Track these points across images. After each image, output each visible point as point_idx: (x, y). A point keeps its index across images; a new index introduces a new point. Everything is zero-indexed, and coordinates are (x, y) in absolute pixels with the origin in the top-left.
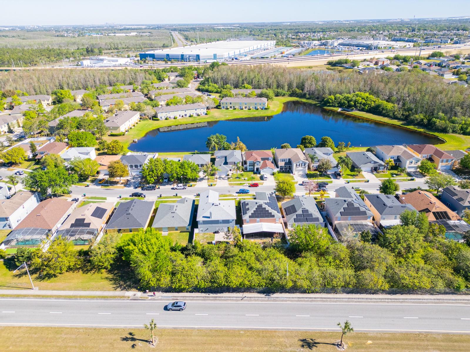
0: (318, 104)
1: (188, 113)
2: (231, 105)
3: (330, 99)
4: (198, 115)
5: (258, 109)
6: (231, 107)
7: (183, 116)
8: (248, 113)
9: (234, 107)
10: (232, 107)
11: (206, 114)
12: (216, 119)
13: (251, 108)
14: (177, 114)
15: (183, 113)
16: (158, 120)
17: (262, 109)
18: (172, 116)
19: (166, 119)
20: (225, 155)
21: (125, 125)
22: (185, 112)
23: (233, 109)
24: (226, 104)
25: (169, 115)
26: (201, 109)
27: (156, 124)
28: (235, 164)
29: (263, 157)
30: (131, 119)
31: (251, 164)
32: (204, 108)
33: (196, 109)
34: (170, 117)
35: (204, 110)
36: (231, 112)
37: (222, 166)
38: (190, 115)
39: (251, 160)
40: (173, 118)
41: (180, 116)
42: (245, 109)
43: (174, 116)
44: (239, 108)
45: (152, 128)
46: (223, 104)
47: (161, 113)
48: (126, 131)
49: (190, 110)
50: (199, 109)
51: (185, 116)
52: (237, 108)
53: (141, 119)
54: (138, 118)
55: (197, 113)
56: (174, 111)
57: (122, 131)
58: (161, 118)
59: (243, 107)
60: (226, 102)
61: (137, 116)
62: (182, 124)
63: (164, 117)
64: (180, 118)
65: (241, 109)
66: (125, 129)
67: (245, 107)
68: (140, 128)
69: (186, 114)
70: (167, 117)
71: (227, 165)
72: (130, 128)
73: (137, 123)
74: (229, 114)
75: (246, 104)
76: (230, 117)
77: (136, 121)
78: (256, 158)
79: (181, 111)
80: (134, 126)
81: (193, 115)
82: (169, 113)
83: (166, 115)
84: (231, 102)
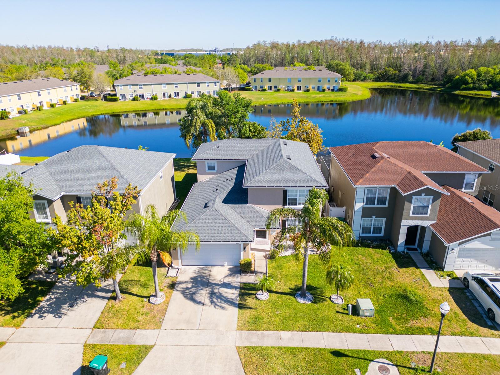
0: (438, 88)
1: (182, 90)
2: (270, 84)
3: (467, 75)
5: (324, 90)
6: (270, 88)
7: (170, 96)
8: (303, 95)
9: (276, 87)
10: (273, 88)
13: (310, 88)
14: (158, 91)
15: (171, 90)
16: (116, 100)
17: (332, 90)
18: (148, 95)
19: (134, 99)
20: (240, 159)
21: (20, 99)
22: (176, 87)
23: (275, 91)
24: (262, 81)
25: (140, 92)
26: (209, 84)
27: (107, 107)
28: (284, 203)
29: (434, 172)
30: (48, 91)
31: (377, 200)
32: (215, 83)
33: (199, 84)
34: (143, 96)
35: (216, 85)
36: (271, 95)
37: (214, 210)
38: (186, 94)
39: (376, 184)
40: (148, 98)
41: (164, 94)
42: (298, 90)
43: (152, 95)
44: (287, 89)
45: (92, 112)
46: (255, 81)
47: (123, 85)
48: (20, 113)
49: (186, 83)
50: (205, 83)
51: (174, 96)
52: (281, 88)
53: (83, 98)
54: (73, 95)
55: (200, 92)
56: (151, 85)
57: (2, 110)
58: (124, 96)
59: (293, 88)
60: (260, 77)
61: (72, 90)
62: (164, 108)
63: (130, 96)
64: (163, 98)
65: (291, 91)
66: (18, 108)
67: (298, 87)
68: (61, 111)
69: (178, 93)
70: (136, 96)
71: (240, 205)
72: (36, 108)
73: (65, 103)
74: (265, 96)
75: (300, 81)
76: (268, 101)
77: (66, 99)
78: (406, 173)
79: (167, 84)
80: (52, 106)
81: (192, 95)
82: (141, 87)
83: (135, 91)
84: (270, 77)
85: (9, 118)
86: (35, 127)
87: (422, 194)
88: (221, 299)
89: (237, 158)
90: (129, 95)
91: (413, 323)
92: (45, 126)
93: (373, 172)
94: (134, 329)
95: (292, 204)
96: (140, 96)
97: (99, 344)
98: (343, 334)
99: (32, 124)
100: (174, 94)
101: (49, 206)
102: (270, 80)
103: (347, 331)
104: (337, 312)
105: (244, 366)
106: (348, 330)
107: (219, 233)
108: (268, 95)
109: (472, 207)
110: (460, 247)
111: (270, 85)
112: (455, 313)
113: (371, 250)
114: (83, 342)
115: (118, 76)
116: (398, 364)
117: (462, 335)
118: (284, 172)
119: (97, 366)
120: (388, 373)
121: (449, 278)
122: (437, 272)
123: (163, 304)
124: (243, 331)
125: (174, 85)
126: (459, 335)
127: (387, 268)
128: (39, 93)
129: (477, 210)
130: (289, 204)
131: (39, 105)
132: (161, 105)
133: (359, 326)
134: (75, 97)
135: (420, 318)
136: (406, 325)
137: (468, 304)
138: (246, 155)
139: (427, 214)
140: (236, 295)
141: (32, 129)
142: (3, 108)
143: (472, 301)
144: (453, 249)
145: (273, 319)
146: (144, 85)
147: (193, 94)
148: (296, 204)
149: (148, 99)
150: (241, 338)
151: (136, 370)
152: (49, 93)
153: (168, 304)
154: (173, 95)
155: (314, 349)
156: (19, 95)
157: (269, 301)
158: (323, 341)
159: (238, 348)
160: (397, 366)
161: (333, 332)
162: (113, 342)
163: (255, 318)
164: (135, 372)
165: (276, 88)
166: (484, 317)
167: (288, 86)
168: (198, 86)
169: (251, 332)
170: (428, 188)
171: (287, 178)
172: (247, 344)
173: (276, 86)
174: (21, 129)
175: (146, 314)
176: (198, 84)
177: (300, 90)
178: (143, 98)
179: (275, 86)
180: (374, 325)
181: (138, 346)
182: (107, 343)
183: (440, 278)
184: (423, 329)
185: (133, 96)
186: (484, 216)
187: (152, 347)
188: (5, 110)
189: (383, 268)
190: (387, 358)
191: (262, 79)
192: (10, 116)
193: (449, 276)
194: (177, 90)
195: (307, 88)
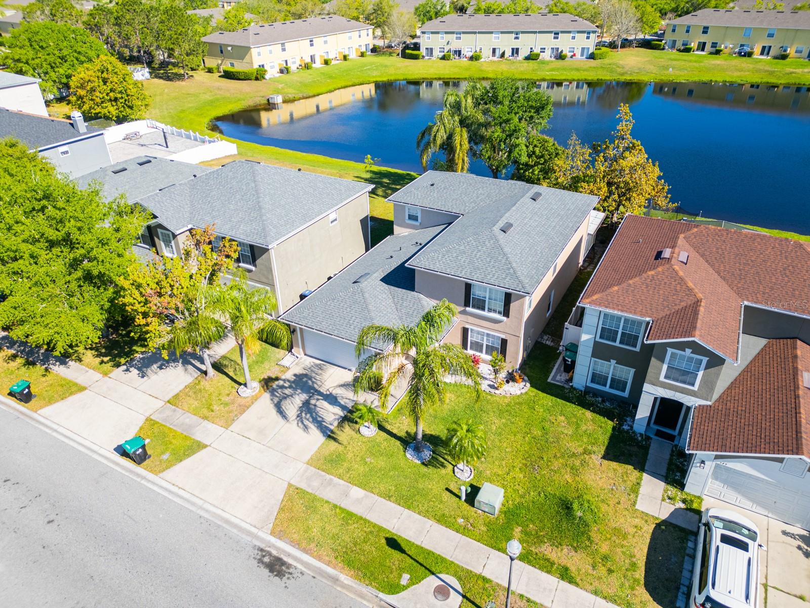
1: (526, 44)
2: (703, 38)
4: (560, 57)
6: (702, 46)
7: (503, 55)
9: (714, 45)
10: (708, 47)
11: (592, 57)
12: (622, 74)
13: (791, 51)
14: (484, 44)
15: (506, 43)
16: (415, 57)
18: (467, 52)
19: (443, 58)
20: (454, 211)
21: (284, 50)
22: (517, 38)
23: (711, 53)
24: (688, 31)
25: (455, 45)
26: (577, 35)
27: (400, 68)
28: (467, 304)
29: (773, 309)
30: (325, 39)
31: (621, 336)
32: (589, 33)
33: (557, 34)
34: (460, 52)
35: (588, 38)
36: (695, 62)
37: (359, 290)
38: (531, 52)
39: (619, 310)
40: (467, 56)
41: (494, 50)
42: (762, 53)
43: (473, 51)
44: (737, 50)
45: (376, 76)
46: (674, 31)
47: (432, 33)
48: (282, 71)
49: (535, 32)
50: (569, 32)
51: (510, 54)
52: (726, 48)
53: (374, 50)
54: (360, 46)
55: (557, 49)
56: (475, 33)
57: (260, 66)
58: (430, 51)
59: (752, 49)
60: (687, 23)
61: (360, 36)
62: (485, 76)
63: (440, 52)
64: (491, 58)
65: (744, 56)
66: (280, 64)
67: (764, 48)
68: (336, 71)
69: (517, 49)
70: (448, 52)
71: (404, 290)
72: (303, 65)
73: (345, 58)
74: (683, 63)
75: (771, 35)
76: (682, 74)
77: (349, 51)
78: (690, 301)
79: (502, 33)
80: (326, 62)
81: (539, 55)
82: (459, 36)
83: (448, 43)
84: (706, 25)
85: (264, 78)
86: (291, 96)
87: (687, 349)
88: (312, 416)
89: (450, 210)
90: (439, 50)
91: (547, 550)
92: (305, 96)
93: (630, 285)
94: (203, 418)
95: (478, 308)
96: (455, 52)
97: (160, 422)
98: (430, 523)
99: (291, 91)
100: (511, 50)
101: (174, 239)
102: (705, 30)
103: (439, 521)
104: (447, 489)
105: (282, 509)
106: (442, 520)
107: (348, 326)
108: (690, 61)
109: (797, 397)
110: (719, 462)
111: (703, 41)
112: (634, 565)
113: (589, 414)
114: (147, 415)
115: (432, 13)
116: (468, 595)
117: (611, 601)
118: (479, 254)
119: (129, 448)
120: (444, 598)
121: (682, 506)
122: (670, 487)
123: (249, 399)
124: (312, 468)
125: (514, 36)
126: (605, 598)
127: (586, 452)
128: (311, 41)
129: (797, 407)
130: (474, 307)
131: (308, 60)
132: (482, 71)
133: (462, 520)
134: (363, 49)
135: (565, 547)
136: (533, 549)
137: (674, 559)
138: (466, 206)
139: (693, 385)
140: (337, 417)
141: (287, 98)
142: (261, 64)
143: (686, 558)
144: (703, 462)
145: (356, 466)
146: (464, 33)
147: (544, 52)
148: (483, 309)
149: (466, 58)
150: (303, 475)
151: (174, 467)
152: (326, 42)
153: (256, 400)
154: (508, 53)
155: (375, 525)
156: (283, 44)
157: (371, 440)
158: (395, 520)
159: (290, 485)
160: (464, 596)
161: (419, 513)
162: (175, 426)
163: (336, 456)
164: (172, 468)
165: (716, 47)
166: (681, 590)
167: (742, 45)
168: (555, 38)
169: (320, 472)
170: (694, 342)
171: (477, 264)
172: (303, 486)
173: (717, 43)
174: (272, 98)
175: (226, 404)
176: (555, 34)
177: (768, 54)
178: (459, 55)
179: (713, 43)
180: (484, 529)
181: (194, 440)
182: (168, 425)
183: (663, 500)
184: (552, 564)
185: (444, 52)
186: (798, 424)
187: (205, 446)
188: (263, 66)
189: (581, 450)
190: (459, 579)
191: (689, 27)
192: (267, 76)
193: (684, 501)
194: (516, 44)
195: (785, 51)
